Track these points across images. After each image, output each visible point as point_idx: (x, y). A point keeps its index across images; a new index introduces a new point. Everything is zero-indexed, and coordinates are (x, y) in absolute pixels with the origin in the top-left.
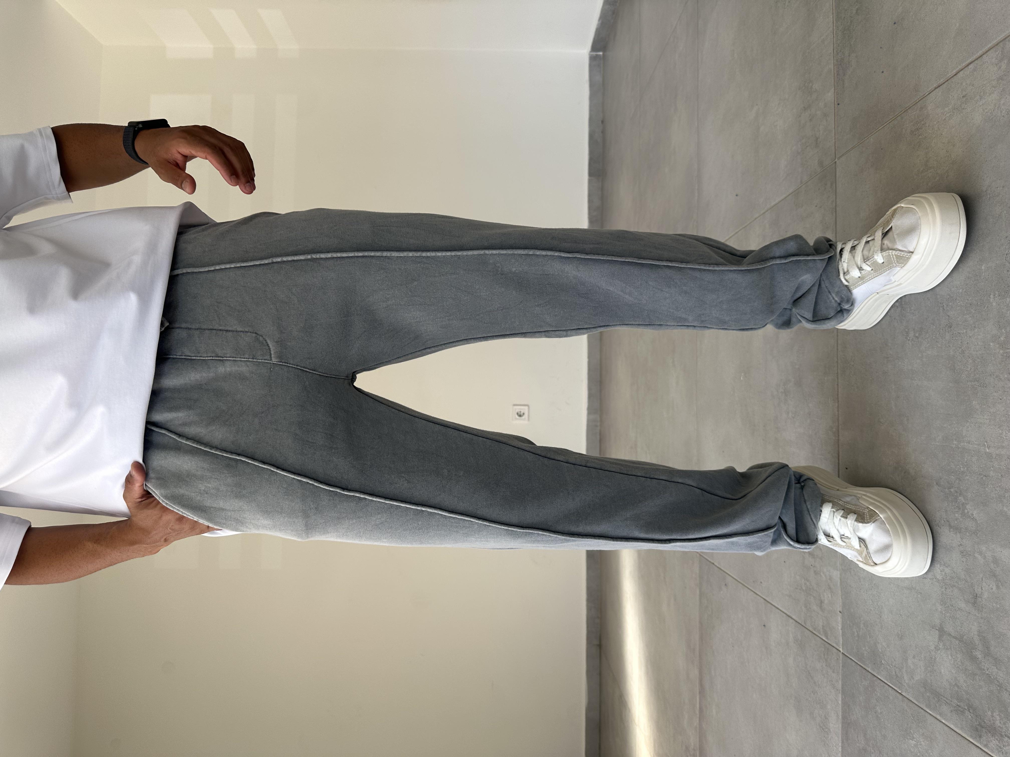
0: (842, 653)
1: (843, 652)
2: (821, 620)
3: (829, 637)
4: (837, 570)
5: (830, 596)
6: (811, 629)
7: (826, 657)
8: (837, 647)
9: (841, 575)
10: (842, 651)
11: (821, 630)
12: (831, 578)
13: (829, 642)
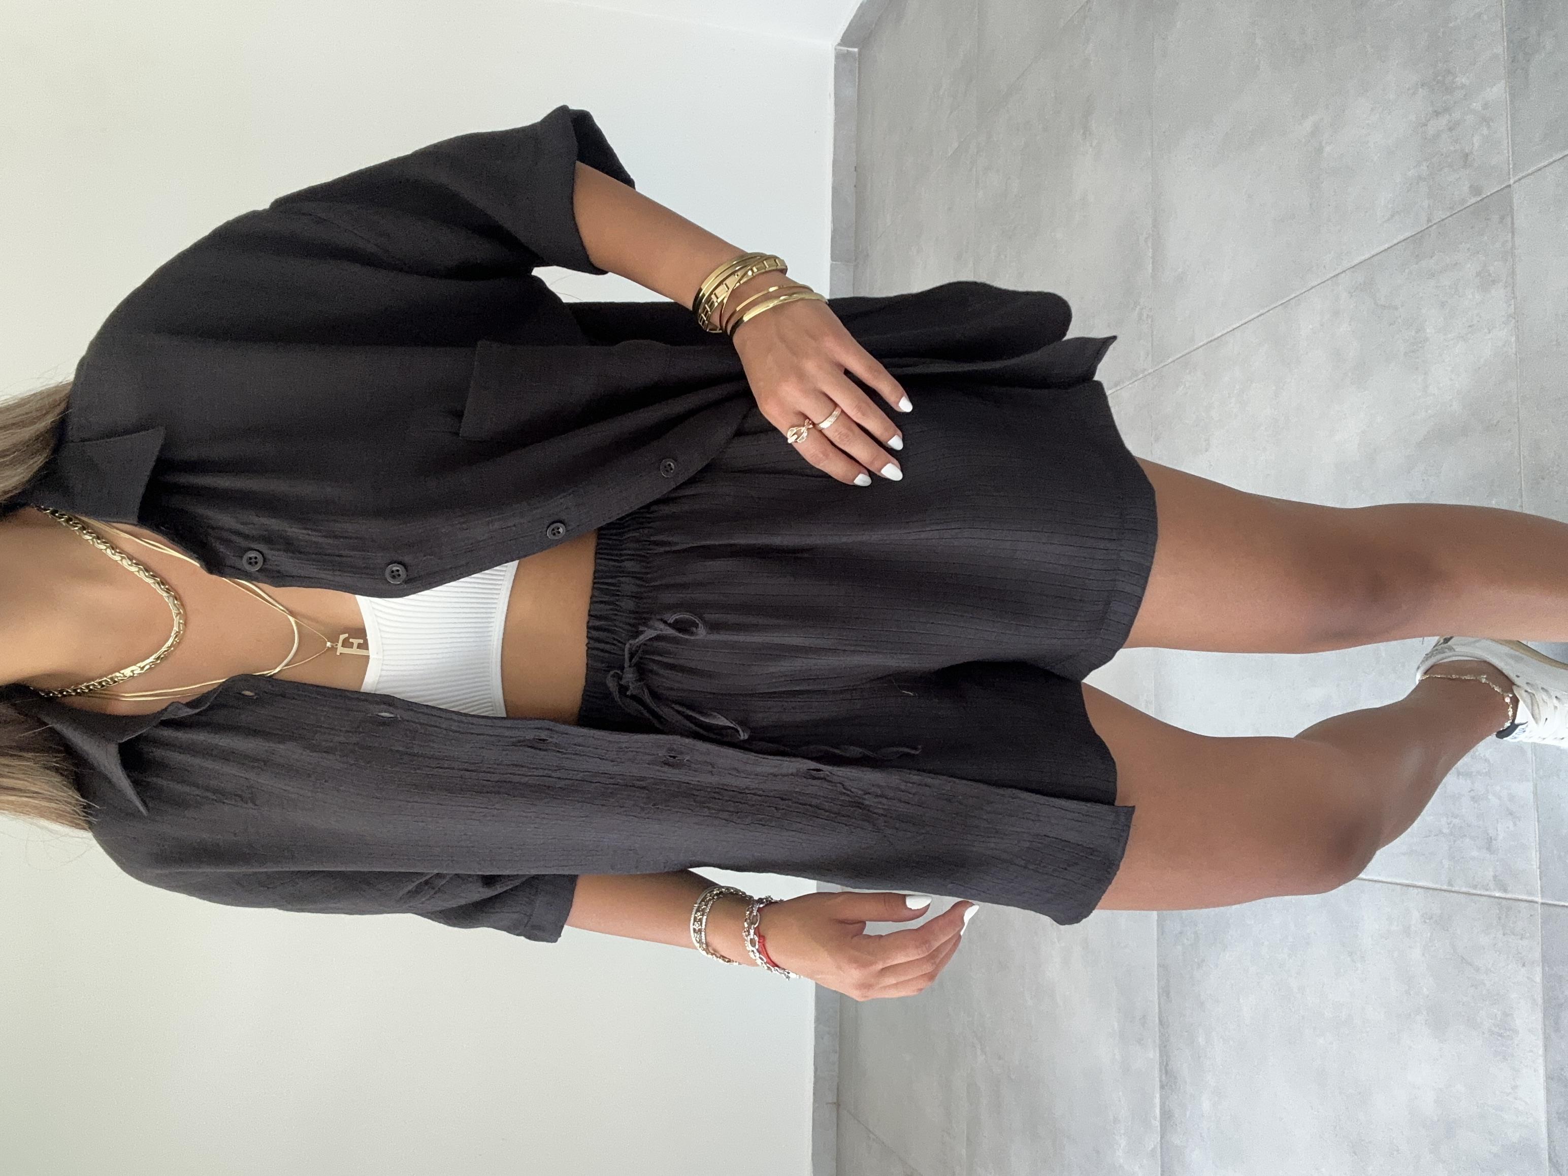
0: (1542, 904)
1: (1544, 901)
2: (1490, 869)
3: (1509, 889)
4: (1528, 781)
5: (1511, 824)
6: (1464, 889)
7: (1503, 921)
8: (1530, 898)
9: (1535, 786)
10: (1539, 900)
11: (1492, 885)
12: (1512, 798)
13: (1509, 896)
